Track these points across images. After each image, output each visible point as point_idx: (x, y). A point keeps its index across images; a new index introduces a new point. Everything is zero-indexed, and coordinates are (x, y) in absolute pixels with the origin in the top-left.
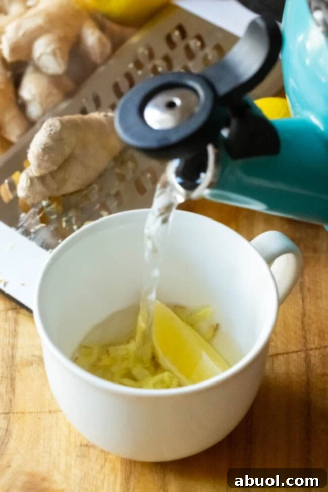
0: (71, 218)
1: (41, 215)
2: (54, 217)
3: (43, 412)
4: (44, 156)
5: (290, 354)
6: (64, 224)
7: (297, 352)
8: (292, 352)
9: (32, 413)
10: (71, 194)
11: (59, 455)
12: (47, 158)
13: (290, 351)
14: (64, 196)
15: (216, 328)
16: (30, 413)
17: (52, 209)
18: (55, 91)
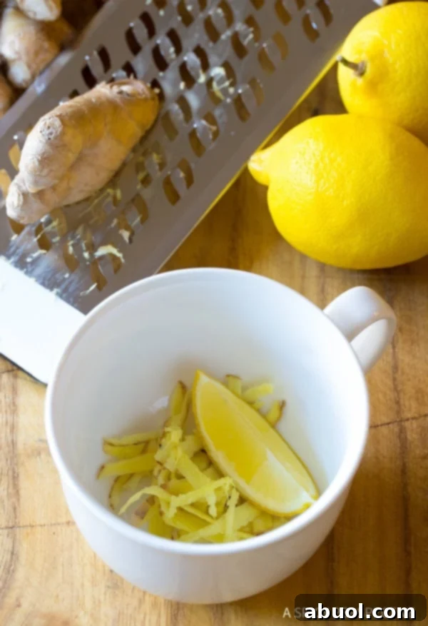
0: (79, 241)
1: (39, 236)
2: (56, 239)
3: (59, 524)
4: (41, 171)
5: (380, 428)
6: (71, 250)
7: (388, 424)
8: (382, 425)
9: (44, 525)
10: (78, 203)
11: (83, 585)
12: (45, 172)
13: (379, 423)
14: (68, 206)
15: (282, 405)
16: (41, 526)
17: (54, 227)
18: (46, 45)
